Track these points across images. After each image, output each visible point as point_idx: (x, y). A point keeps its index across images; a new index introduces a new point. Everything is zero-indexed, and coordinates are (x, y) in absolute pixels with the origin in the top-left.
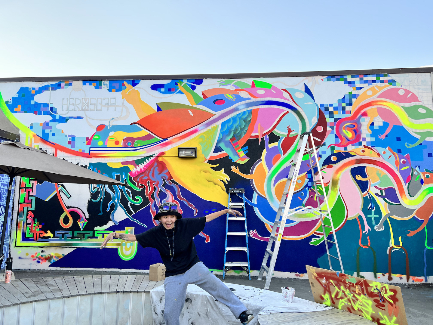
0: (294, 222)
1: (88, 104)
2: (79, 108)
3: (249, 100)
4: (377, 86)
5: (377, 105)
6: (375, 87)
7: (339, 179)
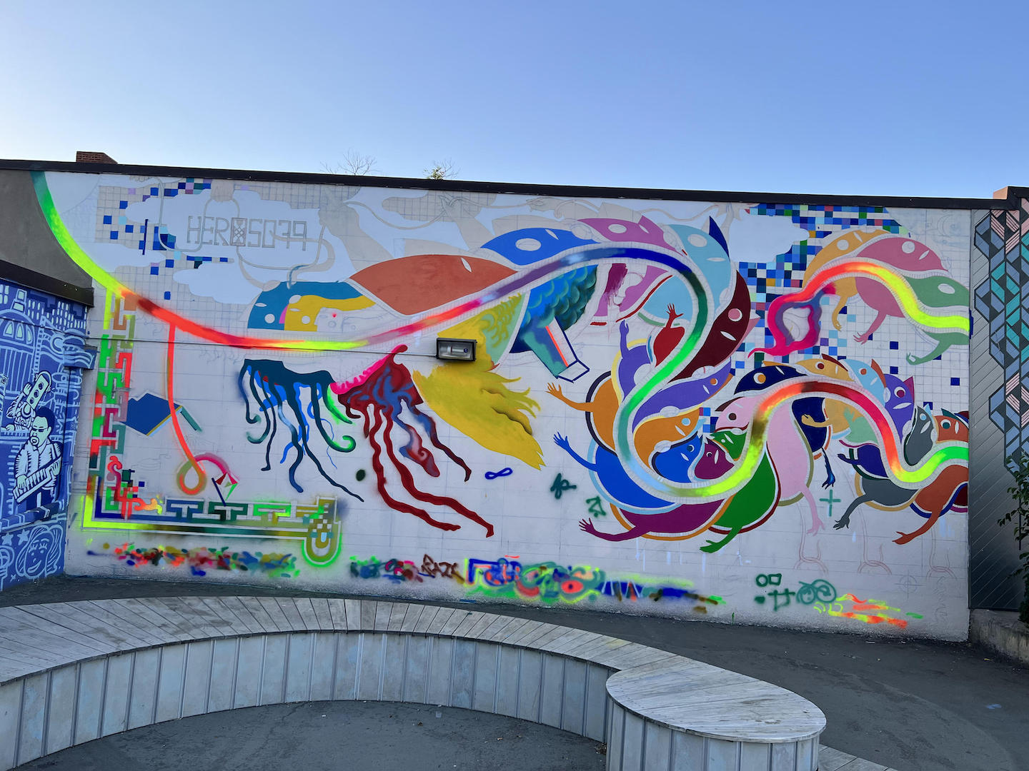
0: (669, 504)
1: (244, 231)
2: (224, 240)
3: (593, 245)
4: (859, 232)
5: (857, 271)
6: (855, 234)
7: (767, 421)
